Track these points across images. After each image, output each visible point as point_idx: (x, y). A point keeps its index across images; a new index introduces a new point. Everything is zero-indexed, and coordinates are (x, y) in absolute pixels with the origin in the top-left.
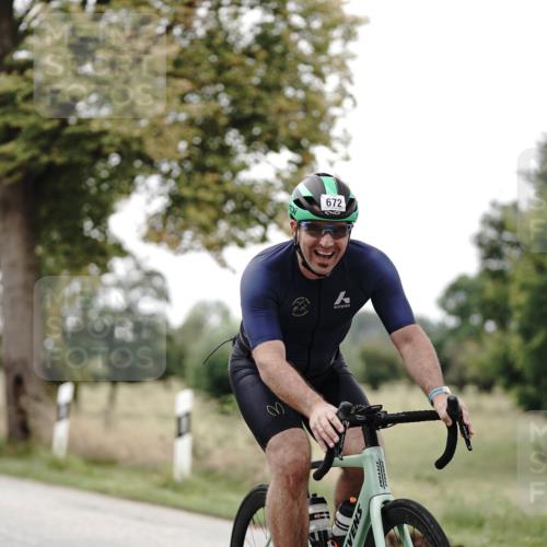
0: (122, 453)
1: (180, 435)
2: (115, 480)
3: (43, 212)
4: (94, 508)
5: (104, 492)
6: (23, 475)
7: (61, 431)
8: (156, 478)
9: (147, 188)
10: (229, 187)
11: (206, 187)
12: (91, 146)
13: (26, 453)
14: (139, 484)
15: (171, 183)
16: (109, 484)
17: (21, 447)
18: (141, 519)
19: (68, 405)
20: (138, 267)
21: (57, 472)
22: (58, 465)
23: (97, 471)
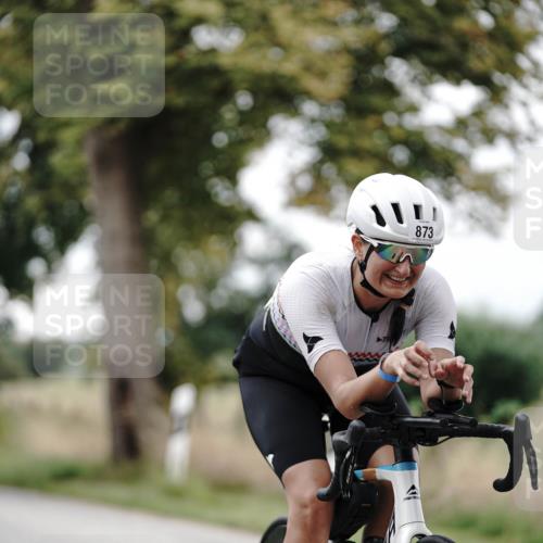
3: (154, 168)
6: (130, 505)
12: (215, 83)
16: (241, 515)
23: (226, 498)
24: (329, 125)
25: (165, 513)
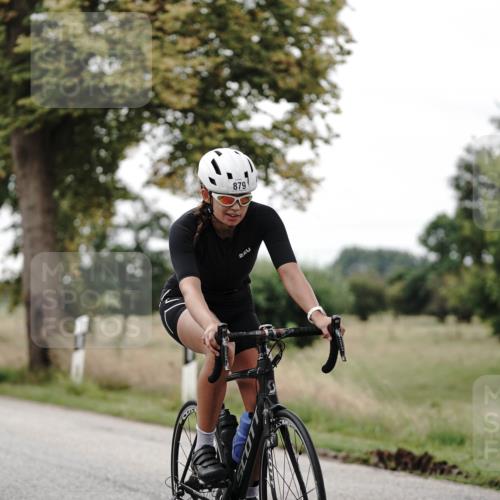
0: (134, 379)
1: (187, 362)
2: (128, 403)
3: (59, 158)
4: (109, 430)
5: (118, 415)
6: (44, 400)
7: (78, 359)
8: (165, 401)
9: (154, 137)
10: (233, 135)
11: (210, 135)
13: (47, 380)
14: (150, 407)
15: (177, 132)
16: (123, 407)
17: (42, 374)
18: (152, 439)
19: (84, 335)
20: (146, 209)
21: (74, 397)
22: (75, 391)
23: (112, 395)
24: (182, 129)
25: (69, 406)
